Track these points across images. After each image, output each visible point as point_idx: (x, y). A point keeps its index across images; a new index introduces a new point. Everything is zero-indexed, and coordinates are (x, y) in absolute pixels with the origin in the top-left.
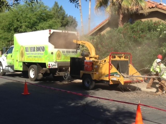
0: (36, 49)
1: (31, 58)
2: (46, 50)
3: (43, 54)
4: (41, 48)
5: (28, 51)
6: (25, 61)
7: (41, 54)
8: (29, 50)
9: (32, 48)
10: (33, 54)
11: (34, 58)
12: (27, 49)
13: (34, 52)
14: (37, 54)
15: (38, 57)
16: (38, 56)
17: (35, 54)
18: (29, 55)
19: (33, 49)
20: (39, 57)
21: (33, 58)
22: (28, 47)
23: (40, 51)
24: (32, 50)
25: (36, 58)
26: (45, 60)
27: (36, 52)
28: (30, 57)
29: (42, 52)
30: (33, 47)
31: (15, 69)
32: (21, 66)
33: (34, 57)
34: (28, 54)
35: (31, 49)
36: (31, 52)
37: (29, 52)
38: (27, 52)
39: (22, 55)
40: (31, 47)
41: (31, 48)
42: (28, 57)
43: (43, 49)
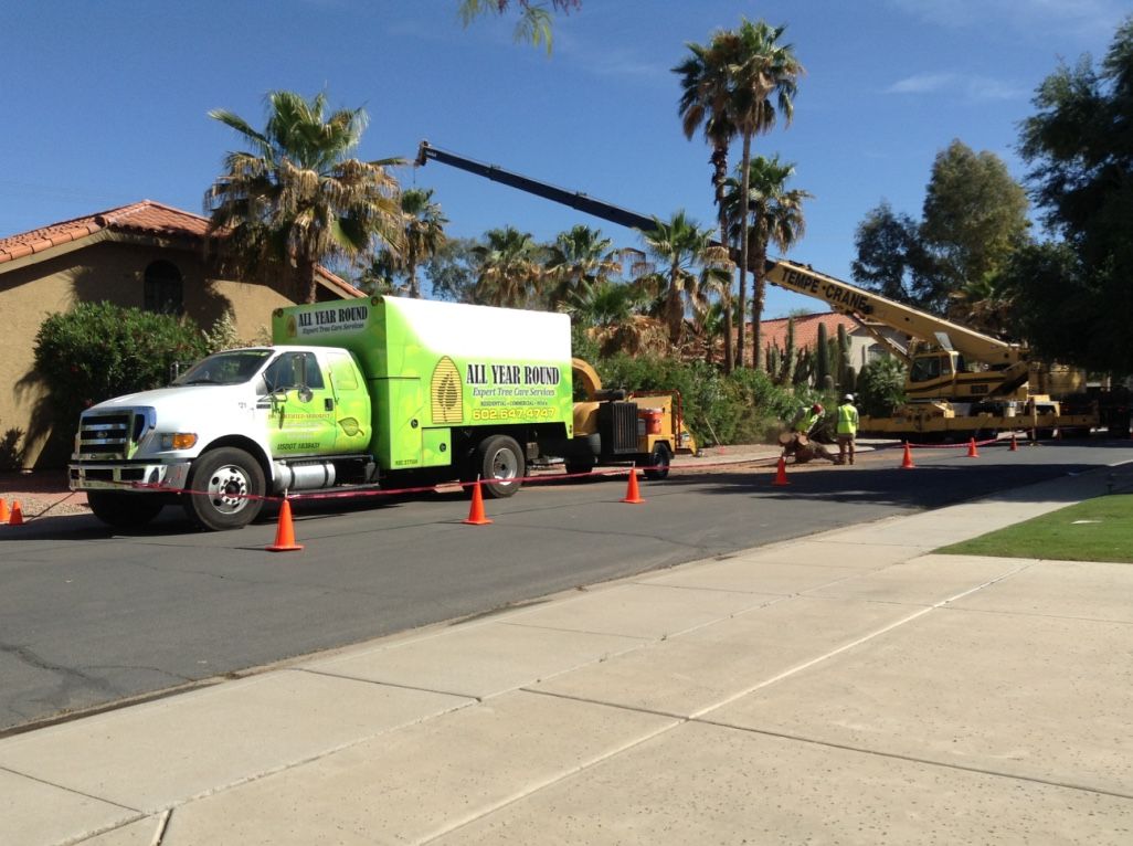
0: (522, 375)
1: (498, 407)
4: (545, 372)
5: (483, 382)
6: (466, 423)
7: (544, 392)
9: (505, 371)
10: (509, 392)
12: (475, 374)
13: (517, 385)
14: (527, 392)
17: (521, 392)
18: (486, 398)
21: (509, 407)
22: (483, 367)
24: (504, 378)
25: (526, 407)
27: (522, 386)
28: (495, 403)
29: (550, 387)
30: (509, 368)
31: (399, 463)
33: (516, 403)
35: (501, 374)
36: (498, 385)
38: (475, 385)
39: (448, 394)
40: (501, 367)
41: (498, 372)
43: (554, 376)
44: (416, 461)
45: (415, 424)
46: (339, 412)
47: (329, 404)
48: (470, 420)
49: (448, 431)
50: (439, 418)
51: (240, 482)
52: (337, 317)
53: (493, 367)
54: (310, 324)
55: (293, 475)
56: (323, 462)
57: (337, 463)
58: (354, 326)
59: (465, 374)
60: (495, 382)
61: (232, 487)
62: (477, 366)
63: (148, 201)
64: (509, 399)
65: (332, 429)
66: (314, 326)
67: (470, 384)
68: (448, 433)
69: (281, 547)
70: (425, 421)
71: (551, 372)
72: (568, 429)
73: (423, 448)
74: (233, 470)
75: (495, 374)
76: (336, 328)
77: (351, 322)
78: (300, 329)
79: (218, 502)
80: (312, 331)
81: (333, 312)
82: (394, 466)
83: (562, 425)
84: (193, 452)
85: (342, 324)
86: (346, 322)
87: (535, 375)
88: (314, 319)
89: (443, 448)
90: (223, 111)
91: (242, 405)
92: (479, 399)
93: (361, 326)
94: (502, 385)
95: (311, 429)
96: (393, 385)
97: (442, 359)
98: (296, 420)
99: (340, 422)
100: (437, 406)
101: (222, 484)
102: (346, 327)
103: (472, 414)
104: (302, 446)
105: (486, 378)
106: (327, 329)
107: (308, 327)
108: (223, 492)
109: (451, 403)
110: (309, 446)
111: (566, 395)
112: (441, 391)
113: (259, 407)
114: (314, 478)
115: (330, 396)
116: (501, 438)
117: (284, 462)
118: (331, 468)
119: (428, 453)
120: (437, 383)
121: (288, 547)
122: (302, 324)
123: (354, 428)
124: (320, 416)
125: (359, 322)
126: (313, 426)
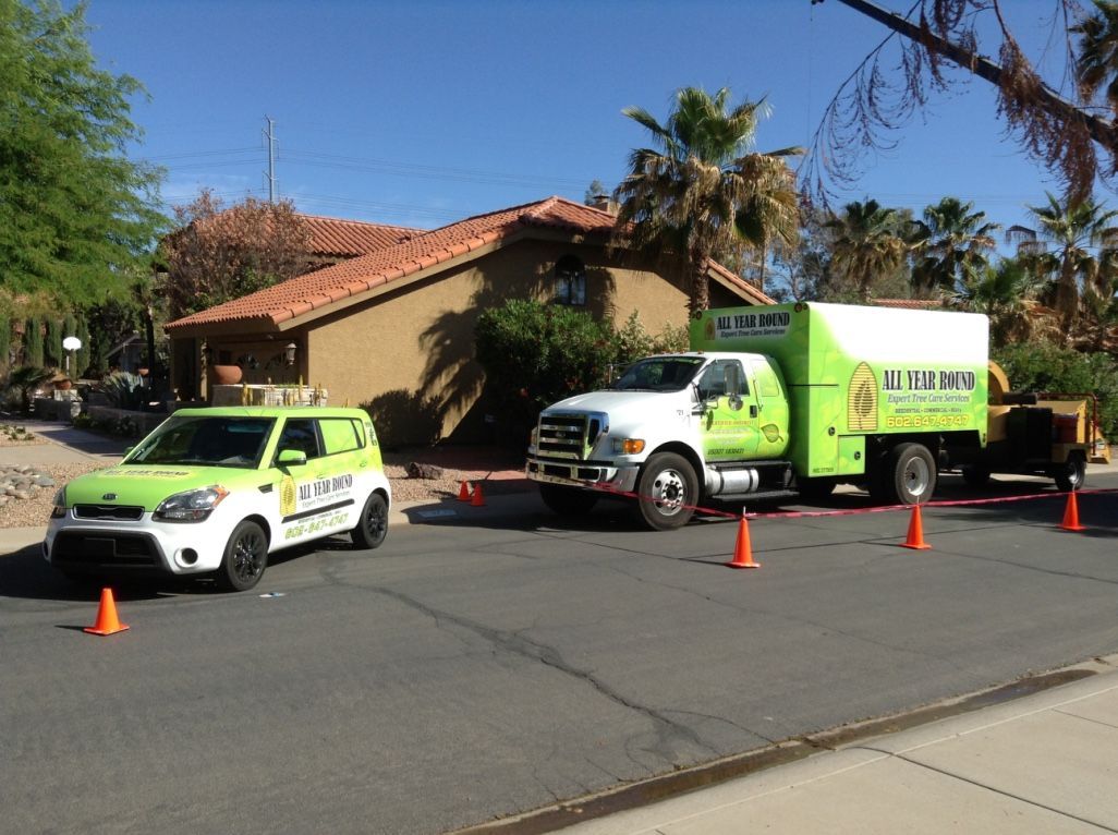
0: (937, 381)
1: (912, 414)
2: (979, 383)
3: (967, 398)
4: (960, 376)
5: (899, 388)
6: (879, 432)
7: (959, 398)
8: (905, 382)
9: (920, 376)
10: (923, 399)
11: (929, 414)
12: (891, 380)
13: (932, 391)
14: (941, 398)
15: (945, 411)
16: (949, 405)
18: (900, 405)
19: (924, 380)
20: (953, 410)
21: (923, 414)
22: (899, 372)
23: (958, 389)
24: (919, 384)
25: (939, 414)
26: (976, 421)
27: (937, 392)
28: (909, 410)
29: (965, 393)
30: (924, 373)
31: (815, 471)
32: (858, 453)
33: (930, 410)
34: (897, 400)
35: (917, 380)
36: (914, 391)
37: (904, 392)
38: (890, 392)
39: (864, 401)
40: (917, 372)
41: (913, 376)
42: (898, 411)
43: (969, 380)
44: (832, 469)
45: (832, 431)
46: (762, 419)
47: (753, 411)
48: (885, 427)
49: (863, 439)
50: (855, 426)
51: (678, 486)
52: (757, 321)
53: (909, 372)
54: (729, 327)
55: (722, 481)
56: (748, 468)
57: (759, 469)
58: (776, 332)
59: (882, 381)
60: (910, 388)
61: (672, 491)
62: (893, 372)
63: (556, 198)
64: (924, 405)
65: (754, 435)
66: (733, 329)
67: (886, 391)
68: (862, 440)
69: (742, 565)
70: (841, 429)
71: (967, 376)
72: (981, 437)
73: (838, 456)
74: (672, 475)
75: (910, 380)
76: (756, 333)
77: (772, 327)
78: (718, 332)
79: (659, 505)
80: (732, 334)
81: (753, 317)
82: (811, 474)
83: (975, 433)
84: (641, 457)
85: (763, 328)
86: (766, 328)
87: (950, 380)
88: (733, 323)
89: (857, 456)
90: (635, 109)
91: (680, 412)
92: (893, 406)
93: (782, 332)
94: (916, 392)
95: (738, 435)
96: (813, 391)
97: (860, 365)
98: (724, 426)
99: (762, 429)
100: (853, 413)
101: (664, 488)
102: (767, 332)
103: (886, 422)
104: (729, 451)
105: (902, 384)
106: (747, 334)
107: (727, 331)
108: (665, 494)
109: (866, 410)
110: (735, 451)
111: (981, 402)
112: (858, 397)
113: (694, 414)
114: (740, 483)
115: (754, 404)
116: (914, 447)
117: (714, 467)
118: (755, 474)
119: (843, 460)
120: (855, 389)
121: (748, 565)
122: (720, 327)
123: (775, 434)
124: (745, 423)
125: (781, 327)
126: (739, 432)
